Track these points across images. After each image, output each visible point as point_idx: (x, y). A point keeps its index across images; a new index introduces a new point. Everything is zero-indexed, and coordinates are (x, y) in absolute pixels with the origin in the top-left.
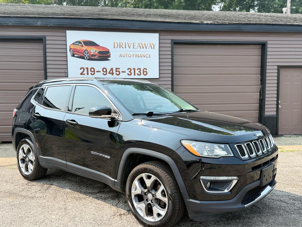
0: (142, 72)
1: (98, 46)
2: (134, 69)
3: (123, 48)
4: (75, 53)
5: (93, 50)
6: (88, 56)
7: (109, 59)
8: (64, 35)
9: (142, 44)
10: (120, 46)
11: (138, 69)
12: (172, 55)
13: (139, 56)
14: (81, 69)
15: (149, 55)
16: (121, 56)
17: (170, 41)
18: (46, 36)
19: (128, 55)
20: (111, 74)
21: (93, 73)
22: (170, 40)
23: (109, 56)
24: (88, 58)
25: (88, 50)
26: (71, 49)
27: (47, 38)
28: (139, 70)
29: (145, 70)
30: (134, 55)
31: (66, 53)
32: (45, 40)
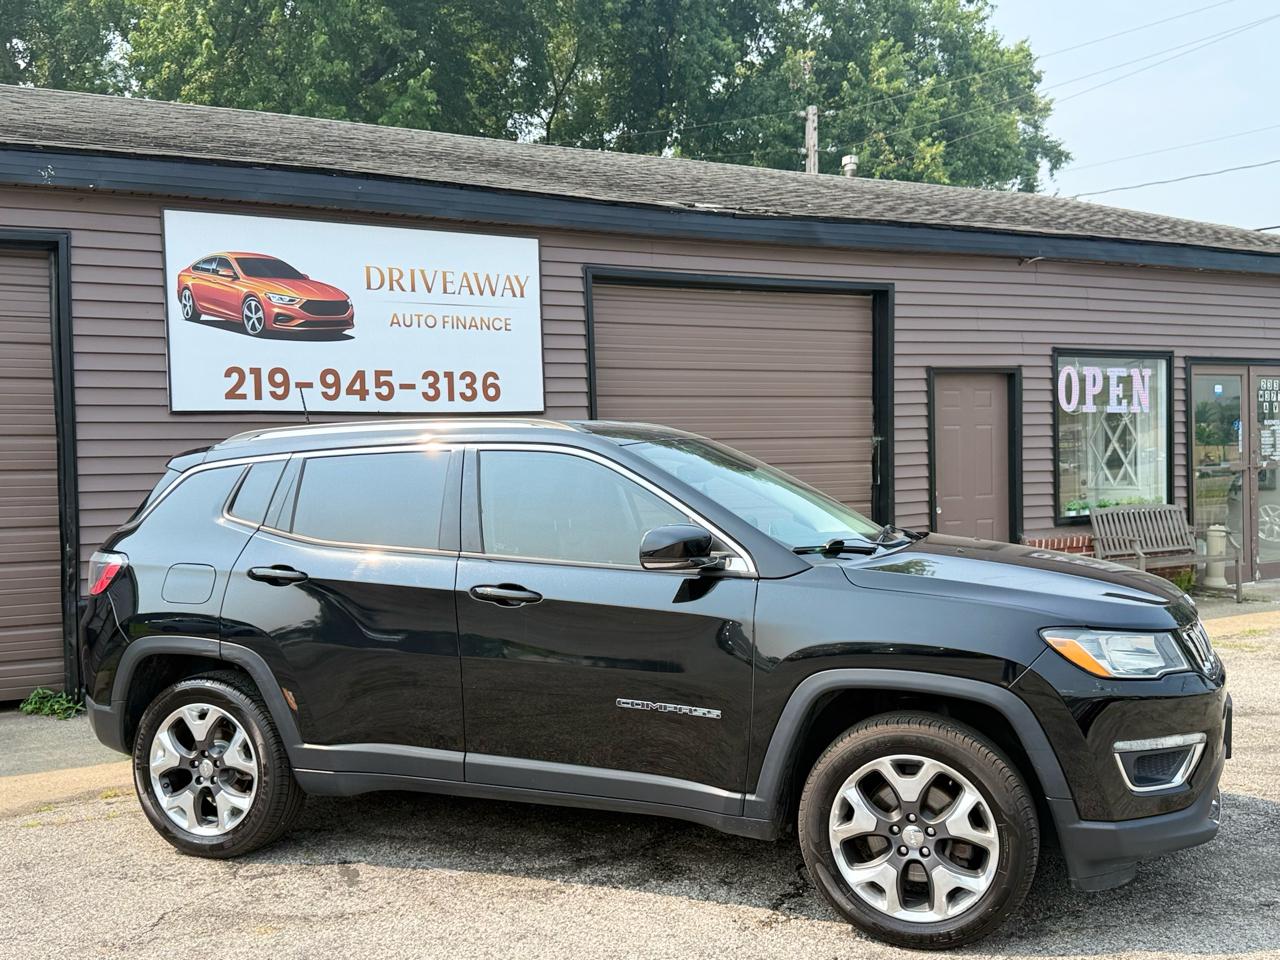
0: (478, 386)
1: (304, 278)
2: (449, 375)
3: (403, 290)
4: (203, 307)
5: (280, 297)
6: (259, 320)
7: (346, 332)
8: (155, 228)
9: (476, 275)
10: (393, 282)
11: (463, 377)
12: (589, 323)
13: (468, 326)
14: (228, 374)
15: (506, 319)
16: (398, 323)
17: (578, 271)
18: (73, 232)
19: (422, 319)
20: (358, 397)
21: (280, 391)
22: (580, 266)
23: (349, 323)
24: (259, 328)
25: (261, 295)
26: (187, 288)
27: (77, 239)
28: (468, 380)
29: (491, 380)
30: (450, 320)
31: (164, 305)
32: (69, 247)
